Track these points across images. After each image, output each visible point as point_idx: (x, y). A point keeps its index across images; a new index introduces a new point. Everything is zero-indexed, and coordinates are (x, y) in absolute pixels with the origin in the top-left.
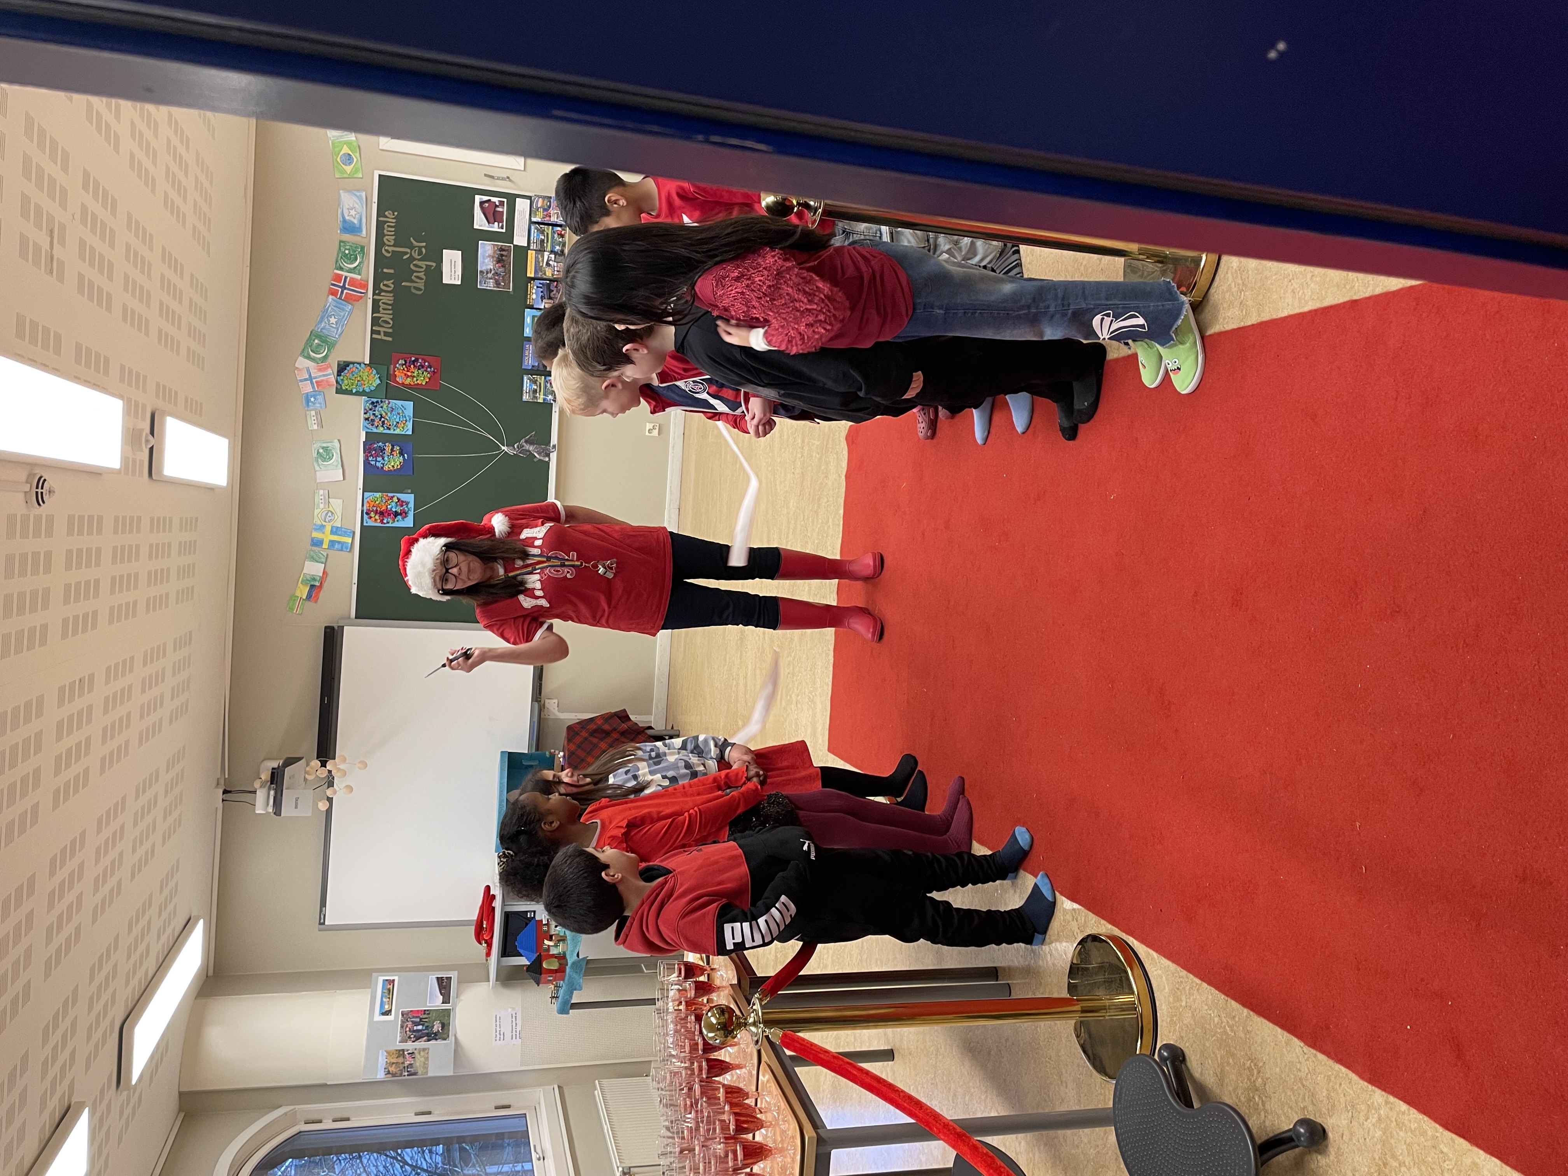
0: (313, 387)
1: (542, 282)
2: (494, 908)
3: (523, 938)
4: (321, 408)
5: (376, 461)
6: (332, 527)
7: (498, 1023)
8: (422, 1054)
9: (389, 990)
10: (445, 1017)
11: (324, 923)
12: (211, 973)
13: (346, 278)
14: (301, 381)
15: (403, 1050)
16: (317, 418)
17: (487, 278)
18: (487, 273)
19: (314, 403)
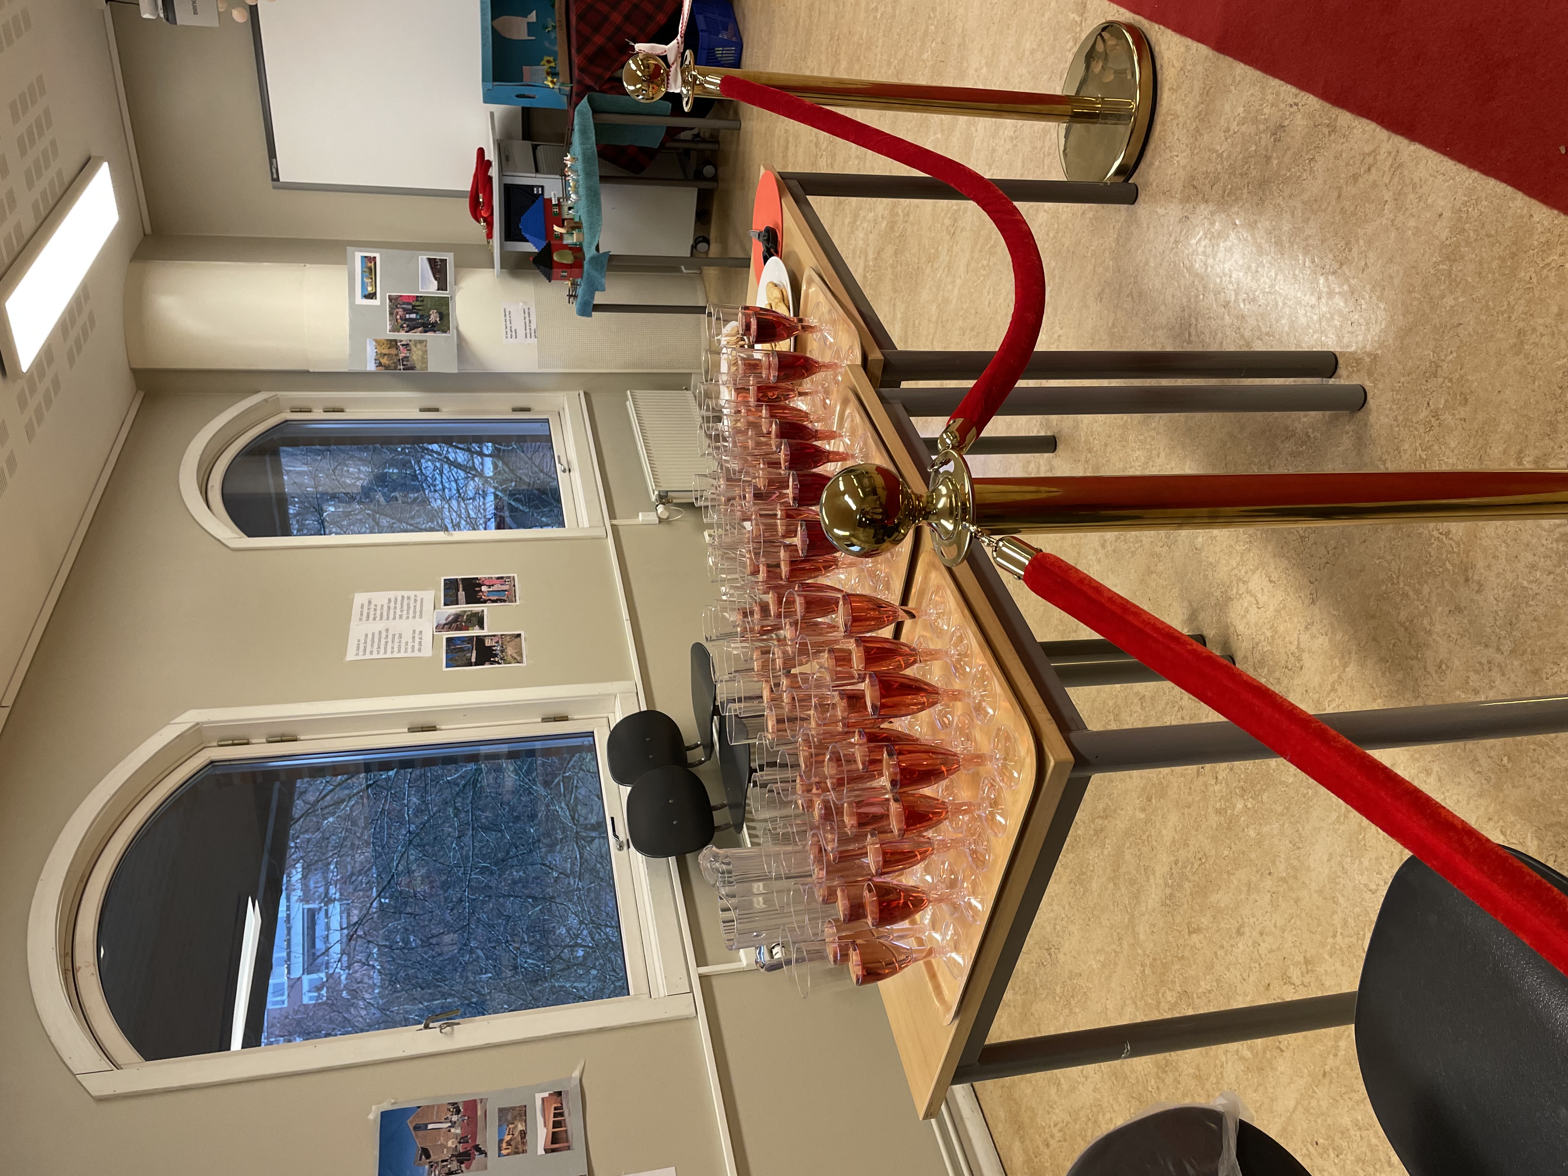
2: (490, 178)
3: (529, 219)
7: (508, 318)
8: (419, 346)
9: (370, 269)
10: (443, 306)
11: (278, 179)
12: (148, 230)
15: (396, 341)
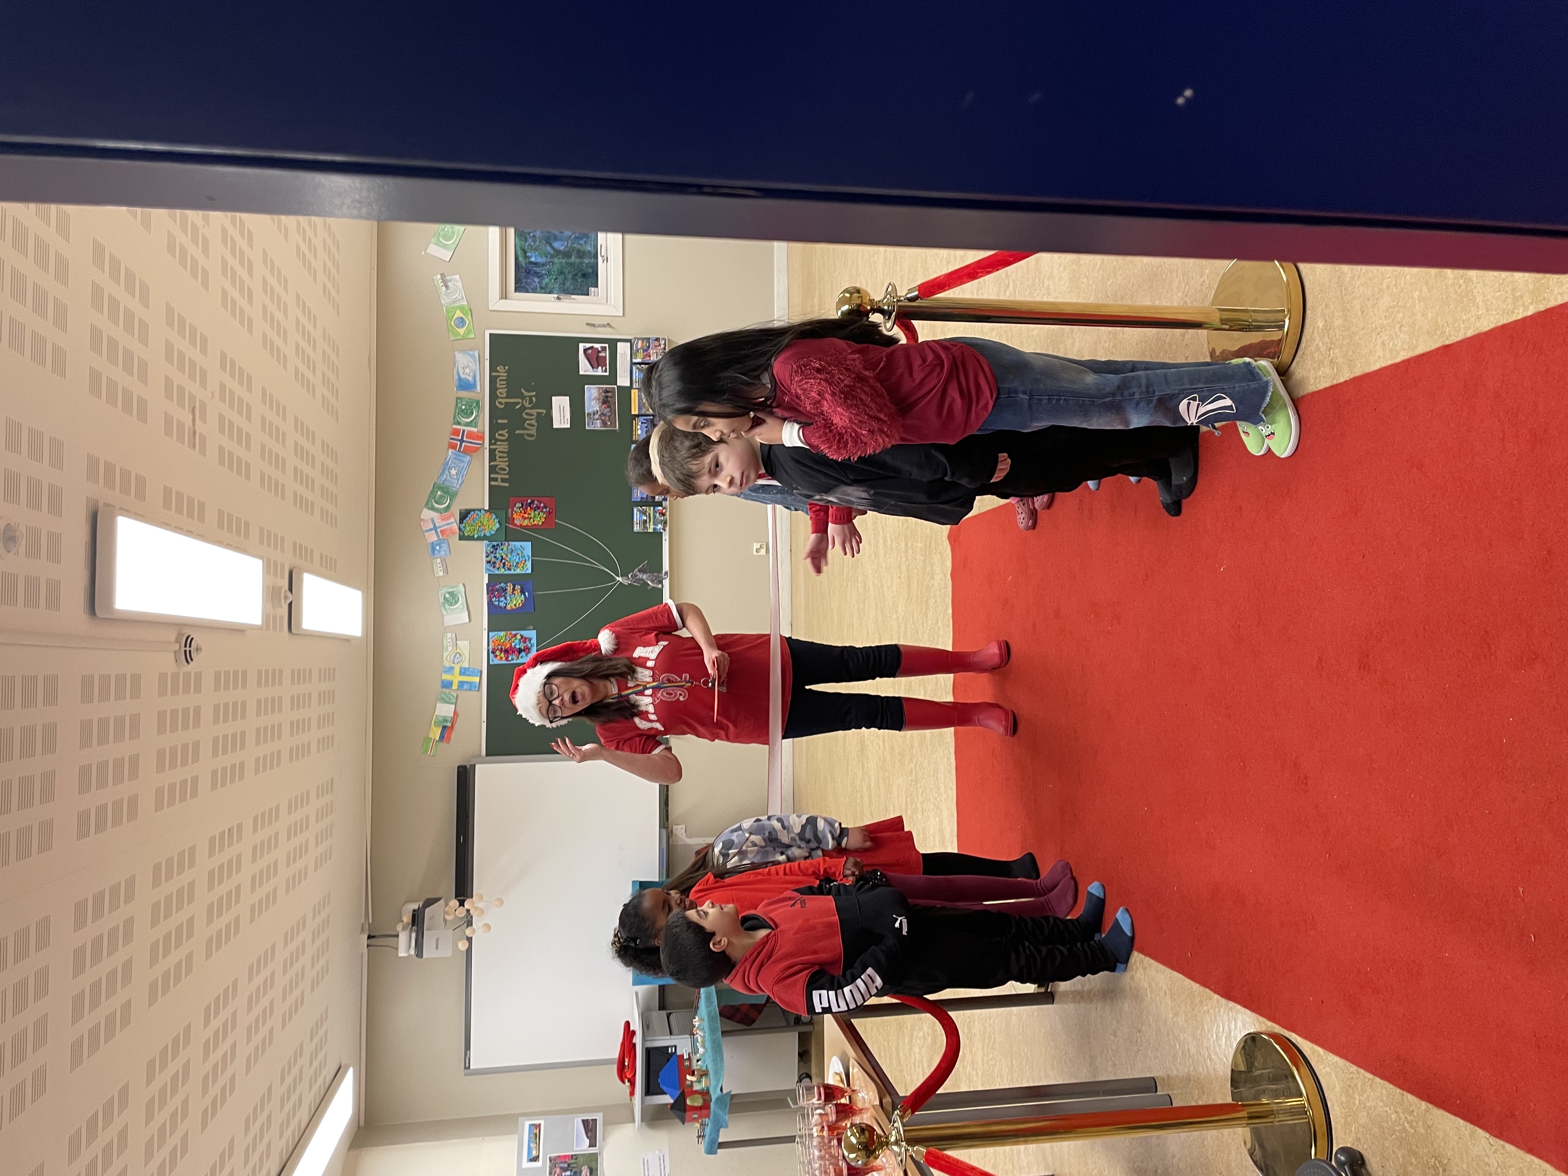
0: (438, 536)
1: (645, 418)
2: (634, 1045)
3: (665, 1076)
4: (446, 555)
5: (499, 601)
6: (461, 668)
7: (646, 1167)
9: (536, 1135)
10: (592, 1162)
11: (469, 1067)
12: (362, 1123)
13: (464, 431)
14: (427, 531)
16: (442, 565)
17: (594, 419)
18: (594, 414)
19: (439, 551)
